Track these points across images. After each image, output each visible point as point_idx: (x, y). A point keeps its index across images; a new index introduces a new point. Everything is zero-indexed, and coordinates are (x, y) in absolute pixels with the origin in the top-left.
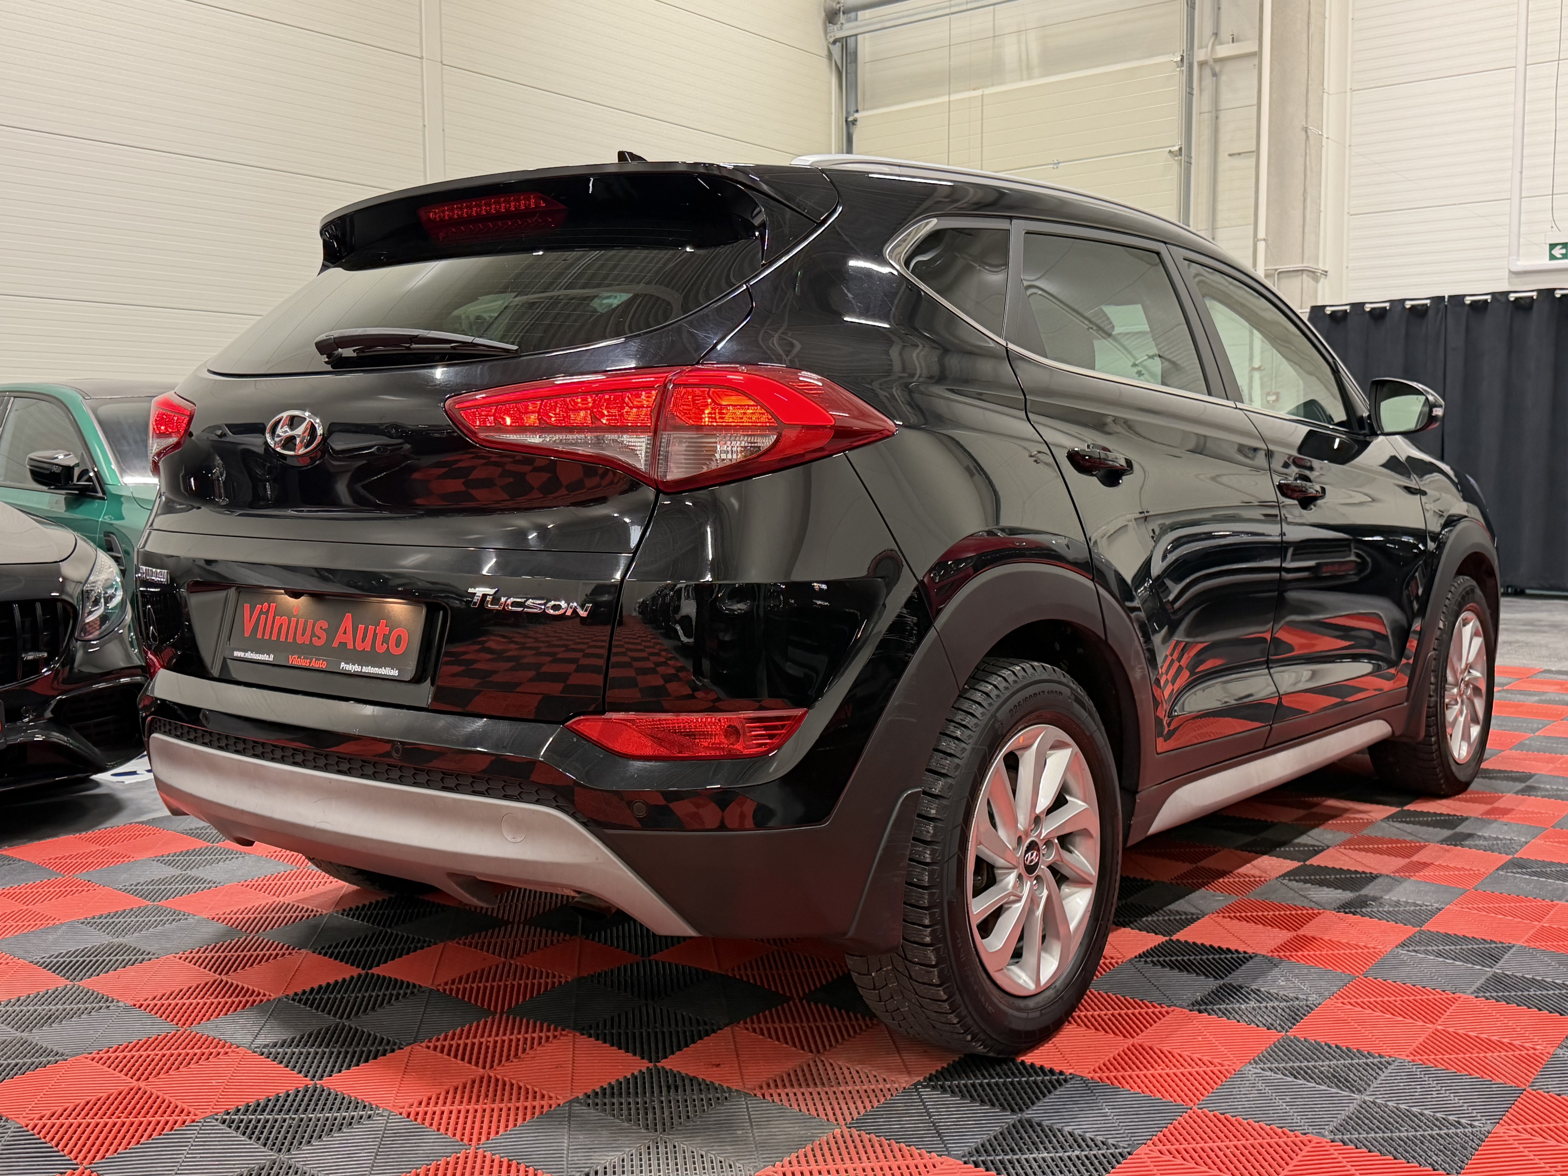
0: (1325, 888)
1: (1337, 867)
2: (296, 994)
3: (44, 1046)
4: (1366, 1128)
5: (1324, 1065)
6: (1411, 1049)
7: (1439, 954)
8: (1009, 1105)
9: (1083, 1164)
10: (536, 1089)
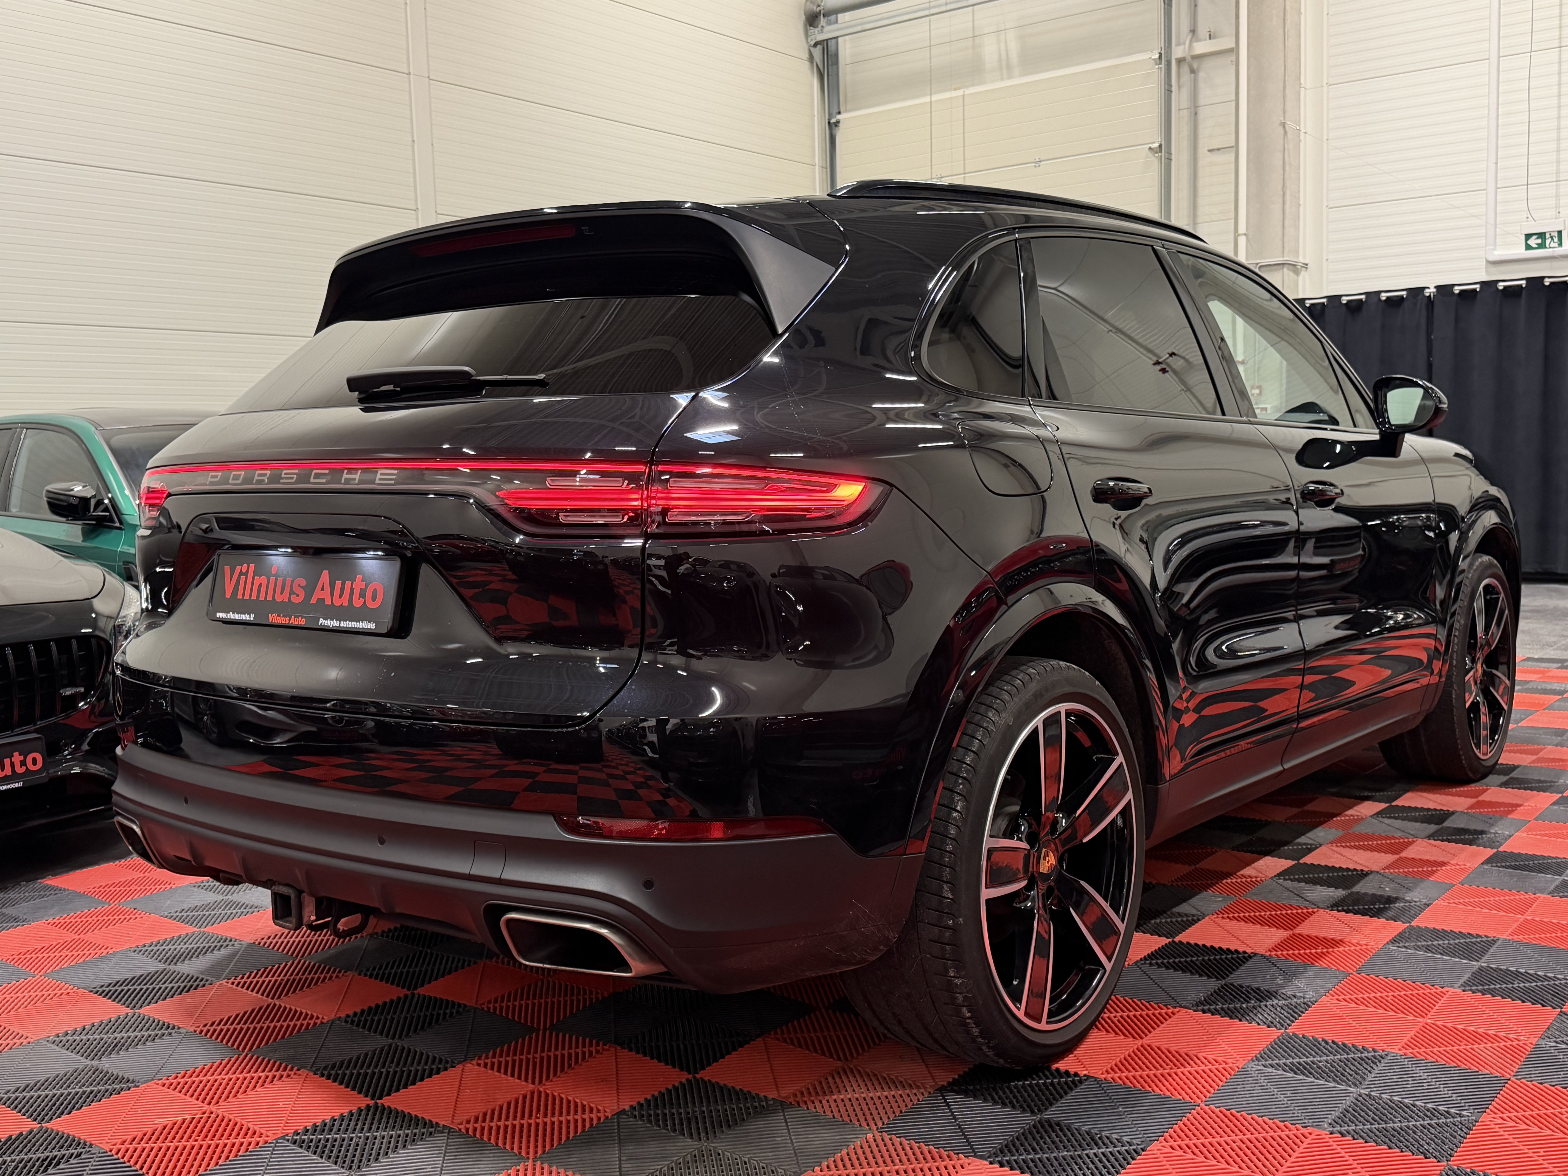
0: (1319, 887)
1: (1330, 865)
2: (348, 1016)
3: (115, 1073)
4: (1362, 1120)
5: (1321, 1060)
6: (1403, 1044)
7: (1428, 949)
8: (1029, 1106)
9: (1101, 1161)
10: (585, 1103)
